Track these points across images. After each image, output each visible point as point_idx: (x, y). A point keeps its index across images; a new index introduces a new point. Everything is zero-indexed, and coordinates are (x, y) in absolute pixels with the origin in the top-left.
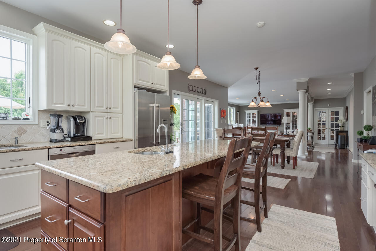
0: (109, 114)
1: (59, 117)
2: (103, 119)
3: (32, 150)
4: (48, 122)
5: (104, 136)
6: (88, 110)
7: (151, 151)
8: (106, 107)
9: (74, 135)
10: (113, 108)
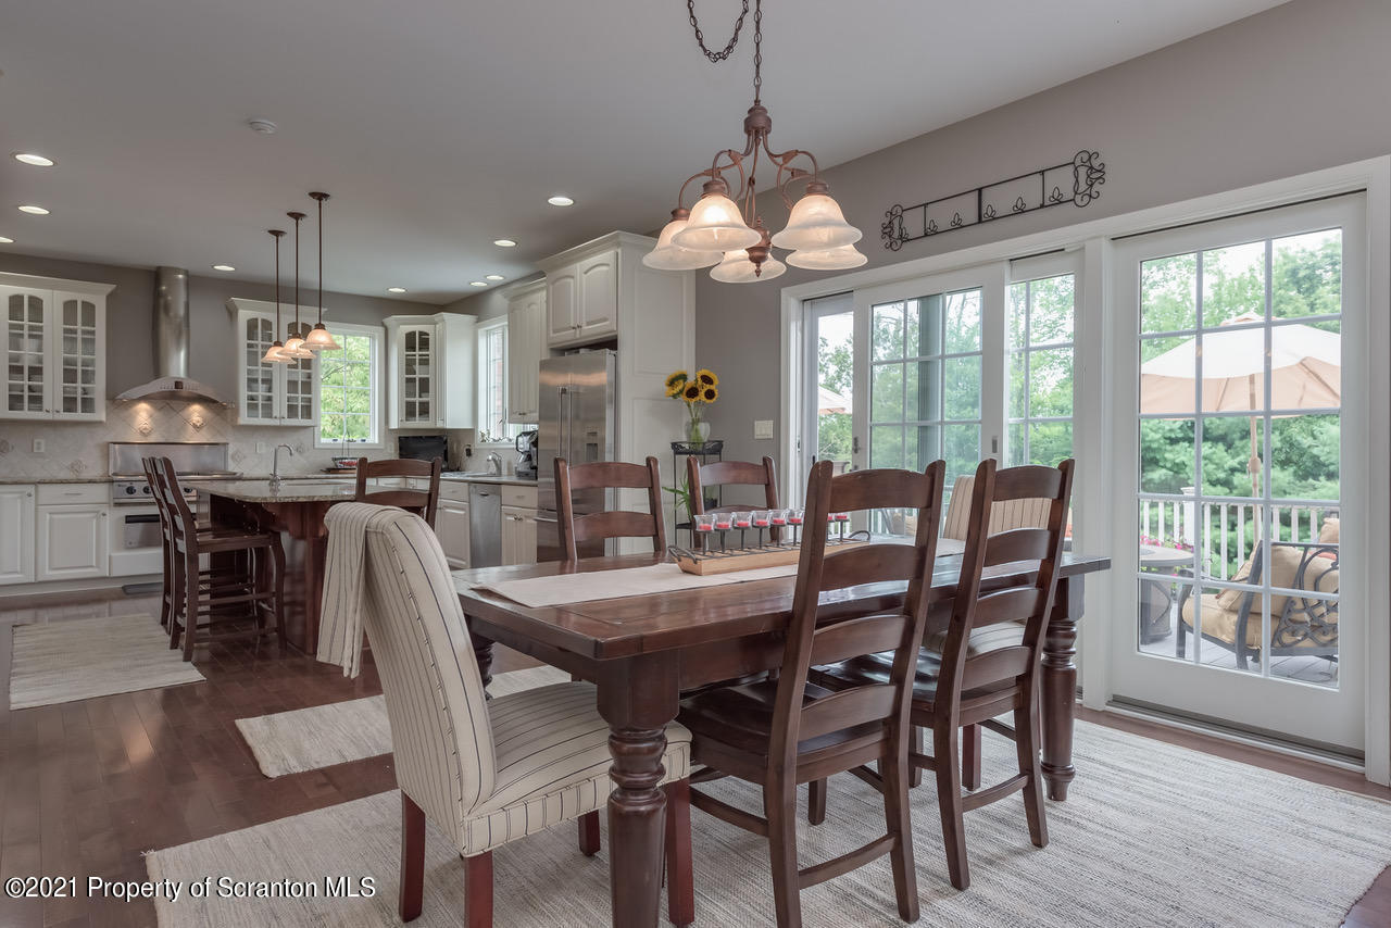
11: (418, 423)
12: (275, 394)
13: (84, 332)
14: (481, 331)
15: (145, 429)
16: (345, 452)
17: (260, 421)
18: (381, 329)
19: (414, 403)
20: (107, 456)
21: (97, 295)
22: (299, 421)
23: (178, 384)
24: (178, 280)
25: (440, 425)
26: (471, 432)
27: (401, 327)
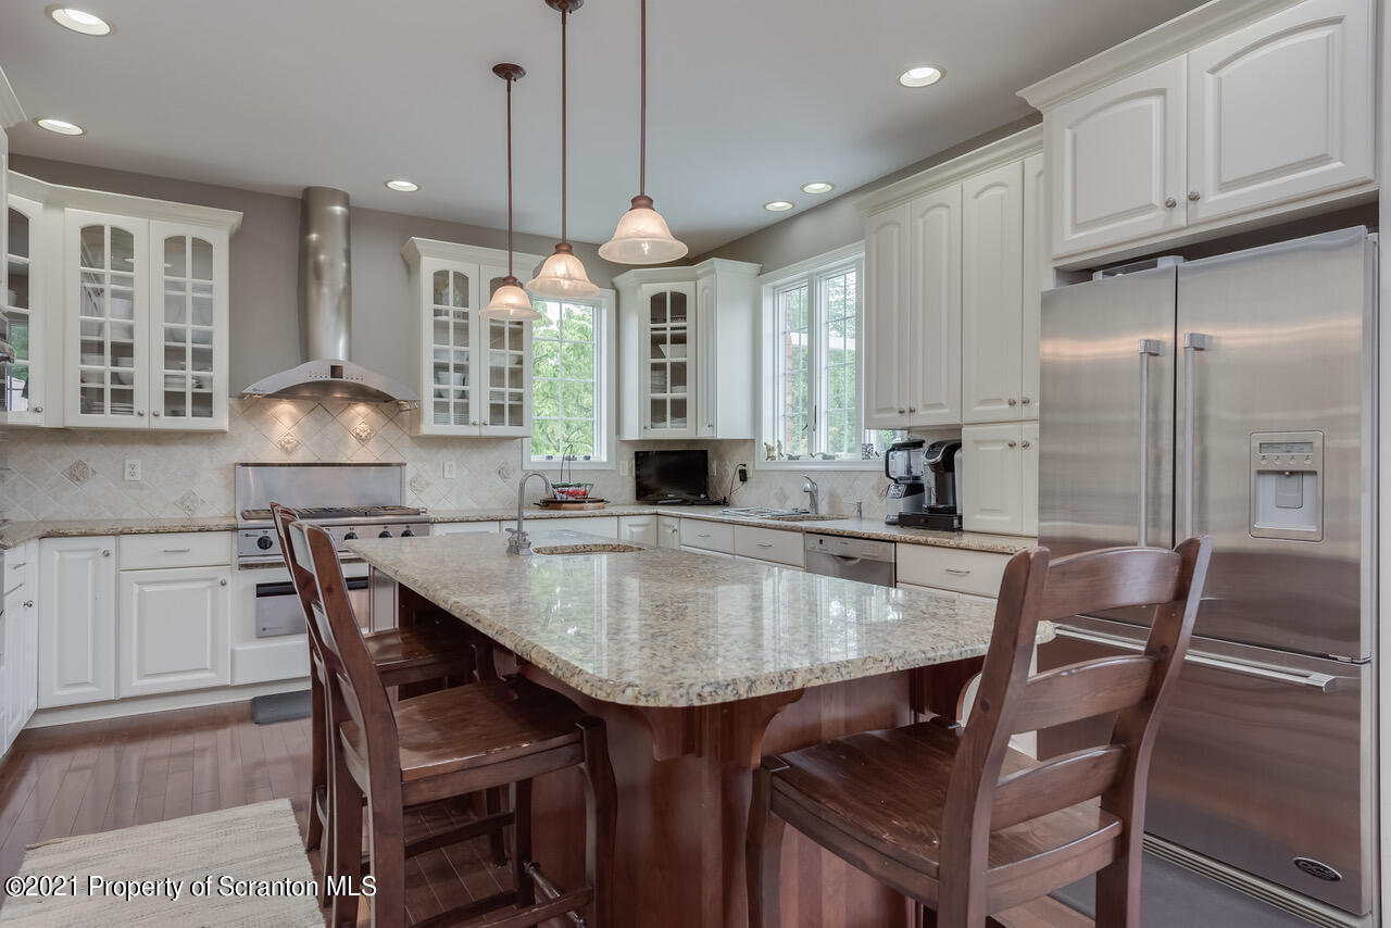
0: (1023, 427)
2: (1001, 451)
5: (1005, 521)
6: (956, 419)
8: (1012, 398)
11: (671, 431)
12: (472, 388)
13: (196, 288)
14: (766, 289)
15: (289, 442)
16: (566, 476)
17: (452, 429)
18: (612, 293)
19: (664, 401)
20: (234, 485)
21: (216, 227)
22: (505, 430)
23: (336, 370)
24: (332, 215)
25: (704, 433)
26: (750, 443)
27: (644, 285)
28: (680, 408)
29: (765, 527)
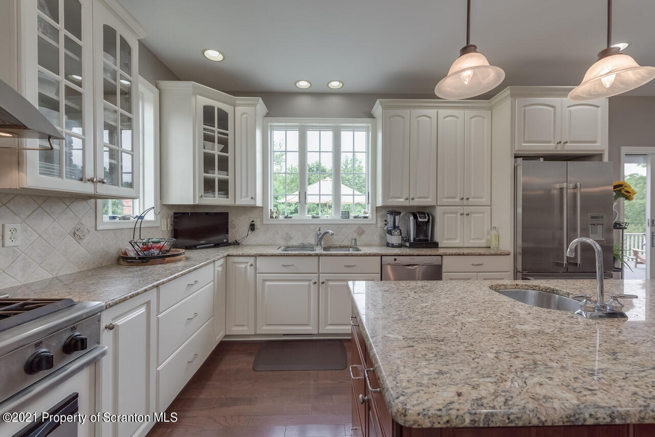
0: (465, 208)
1: (397, 215)
2: (456, 216)
3: (365, 256)
4: (386, 221)
5: (457, 242)
6: (434, 203)
7: (548, 290)
8: (462, 197)
9: (414, 239)
10: (474, 198)
11: (217, 200)
18: (156, 91)
19: (213, 180)
26: (260, 209)
27: (198, 97)
28: (224, 187)
29: (352, 256)
